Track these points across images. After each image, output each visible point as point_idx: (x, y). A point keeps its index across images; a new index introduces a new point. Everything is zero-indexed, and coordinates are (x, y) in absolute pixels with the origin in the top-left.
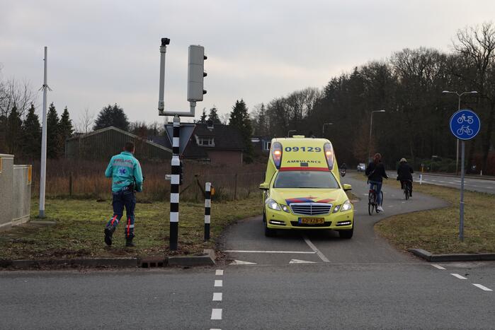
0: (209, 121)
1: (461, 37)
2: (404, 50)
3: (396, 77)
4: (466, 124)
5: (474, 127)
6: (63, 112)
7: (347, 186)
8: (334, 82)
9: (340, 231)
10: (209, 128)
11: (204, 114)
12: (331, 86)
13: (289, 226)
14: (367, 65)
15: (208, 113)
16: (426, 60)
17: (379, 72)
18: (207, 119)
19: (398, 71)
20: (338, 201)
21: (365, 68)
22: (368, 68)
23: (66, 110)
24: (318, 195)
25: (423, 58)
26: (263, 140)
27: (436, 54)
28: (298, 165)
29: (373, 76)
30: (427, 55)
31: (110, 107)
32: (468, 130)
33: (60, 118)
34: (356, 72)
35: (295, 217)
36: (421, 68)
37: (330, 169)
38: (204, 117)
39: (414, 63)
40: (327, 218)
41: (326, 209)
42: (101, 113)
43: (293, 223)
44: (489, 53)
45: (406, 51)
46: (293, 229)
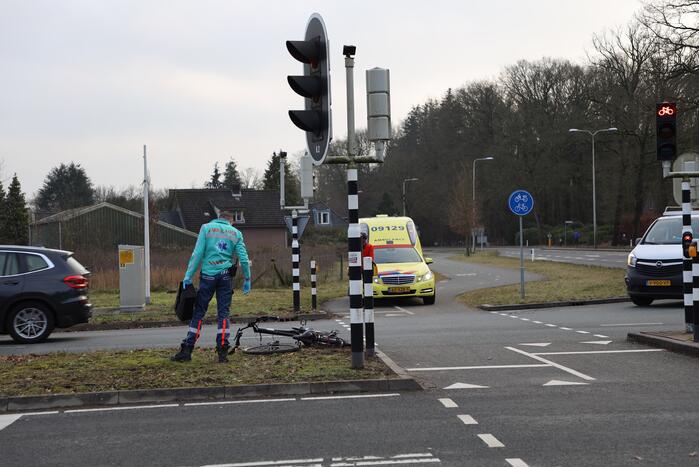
0: (226, 183)
1: (598, 45)
2: (520, 63)
3: (510, 103)
4: (521, 202)
5: (528, 204)
6: (11, 181)
7: (429, 259)
8: (416, 113)
9: (424, 297)
10: (234, 195)
11: (216, 171)
12: (412, 120)
13: (381, 295)
14: (466, 87)
15: (223, 170)
16: (553, 75)
17: (484, 98)
18: (222, 179)
19: (511, 95)
20: (420, 273)
21: (462, 91)
22: (466, 91)
23: (15, 179)
24: (403, 268)
25: (548, 73)
26: (314, 210)
27: (566, 67)
28: (385, 243)
29: (474, 104)
30: (552, 69)
31: (63, 167)
32: (524, 207)
33: (7, 191)
34: (449, 97)
35: (385, 288)
36: (545, 89)
37: (413, 245)
38: (216, 176)
39: (534, 81)
40: (412, 286)
41: (410, 279)
42: (49, 177)
43: (384, 293)
44: (639, 66)
45: (522, 64)
46: (383, 298)
